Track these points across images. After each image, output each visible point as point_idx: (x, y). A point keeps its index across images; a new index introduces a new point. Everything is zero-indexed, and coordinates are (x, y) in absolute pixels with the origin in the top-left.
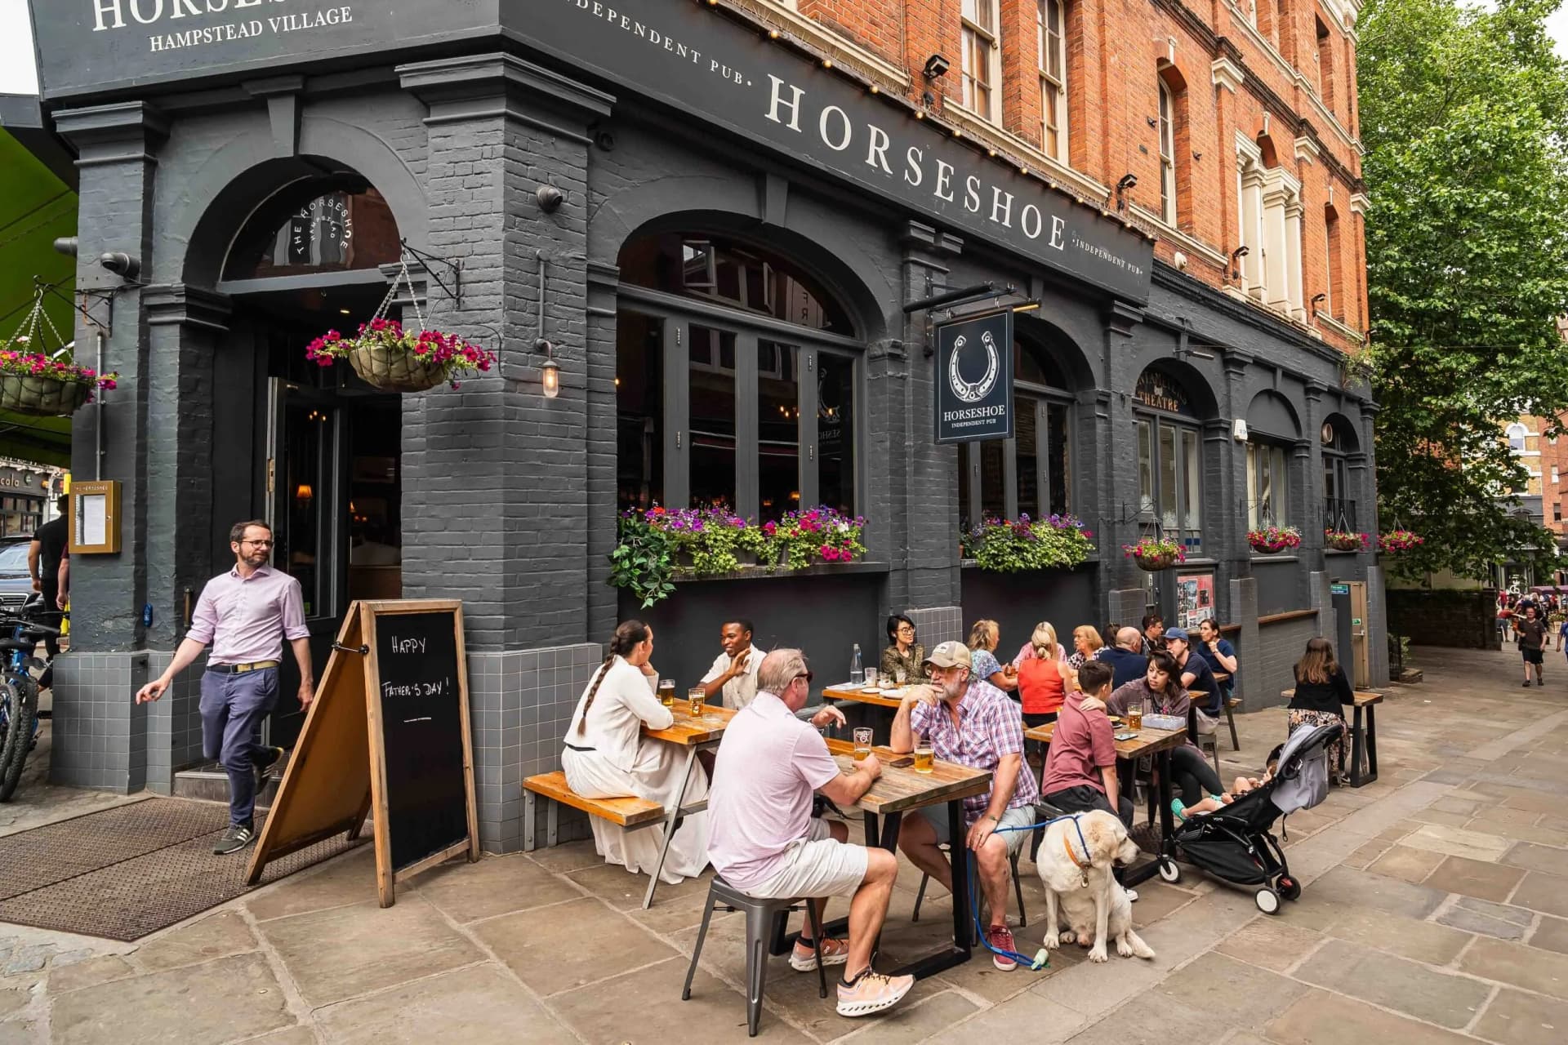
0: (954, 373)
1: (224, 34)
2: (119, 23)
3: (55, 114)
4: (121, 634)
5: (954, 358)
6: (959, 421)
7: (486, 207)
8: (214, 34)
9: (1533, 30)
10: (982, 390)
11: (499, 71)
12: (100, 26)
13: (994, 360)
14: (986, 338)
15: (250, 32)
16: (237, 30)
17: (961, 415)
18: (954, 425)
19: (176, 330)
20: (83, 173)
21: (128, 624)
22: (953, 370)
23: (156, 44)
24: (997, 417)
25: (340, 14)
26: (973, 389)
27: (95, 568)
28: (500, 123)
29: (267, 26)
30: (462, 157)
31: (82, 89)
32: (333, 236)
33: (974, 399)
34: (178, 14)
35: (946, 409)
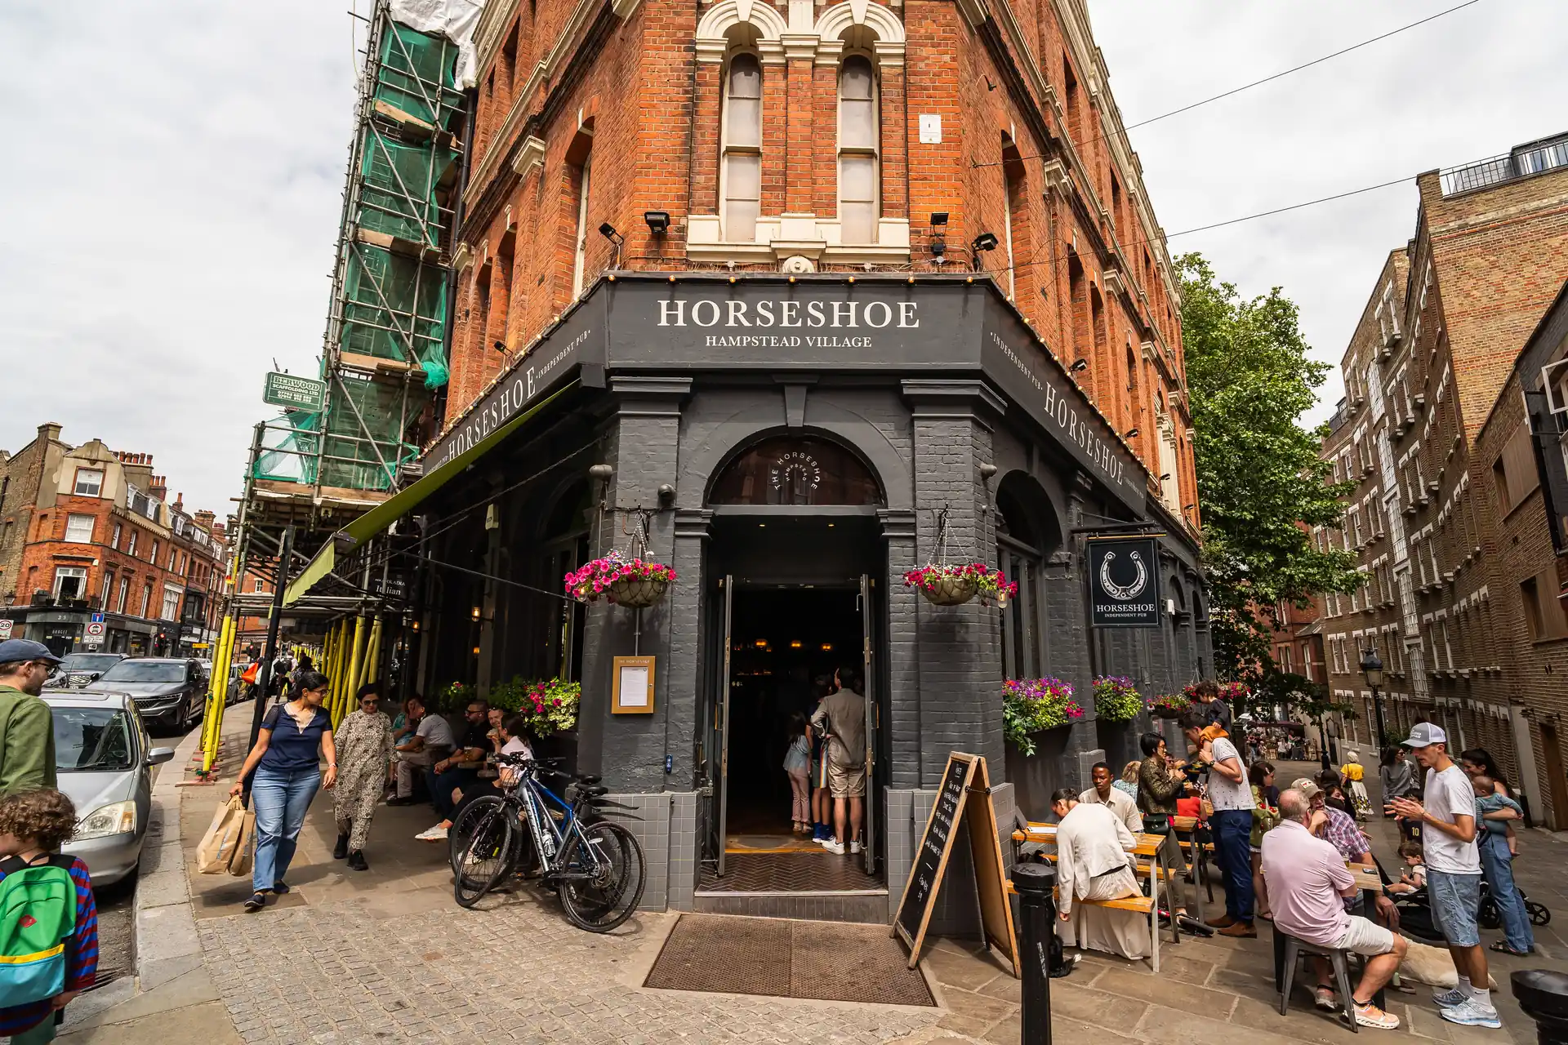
0: (1105, 577)
1: (768, 342)
2: (680, 323)
3: (614, 378)
4: (650, 779)
5: (1105, 567)
6: (1111, 612)
7: (960, 477)
8: (761, 341)
9: (1290, 324)
10: (1132, 592)
11: (977, 392)
12: (664, 322)
13: (1143, 572)
14: (1134, 555)
15: (790, 343)
16: (779, 341)
17: (1113, 608)
18: (1107, 615)
19: (698, 542)
20: (623, 421)
21: (659, 770)
22: (1104, 575)
23: (710, 341)
24: (1148, 612)
25: (862, 341)
26: (1124, 590)
27: (627, 725)
28: (969, 423)
29: (804, 342)
30: (940, 441)
31: (643, 363)
32: (804, 479)
33: (1124, 598)
34: (731, 323)
35: (1098, 602)
